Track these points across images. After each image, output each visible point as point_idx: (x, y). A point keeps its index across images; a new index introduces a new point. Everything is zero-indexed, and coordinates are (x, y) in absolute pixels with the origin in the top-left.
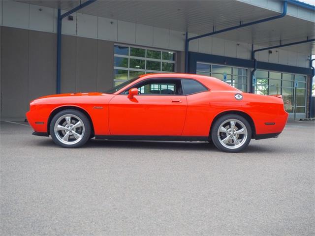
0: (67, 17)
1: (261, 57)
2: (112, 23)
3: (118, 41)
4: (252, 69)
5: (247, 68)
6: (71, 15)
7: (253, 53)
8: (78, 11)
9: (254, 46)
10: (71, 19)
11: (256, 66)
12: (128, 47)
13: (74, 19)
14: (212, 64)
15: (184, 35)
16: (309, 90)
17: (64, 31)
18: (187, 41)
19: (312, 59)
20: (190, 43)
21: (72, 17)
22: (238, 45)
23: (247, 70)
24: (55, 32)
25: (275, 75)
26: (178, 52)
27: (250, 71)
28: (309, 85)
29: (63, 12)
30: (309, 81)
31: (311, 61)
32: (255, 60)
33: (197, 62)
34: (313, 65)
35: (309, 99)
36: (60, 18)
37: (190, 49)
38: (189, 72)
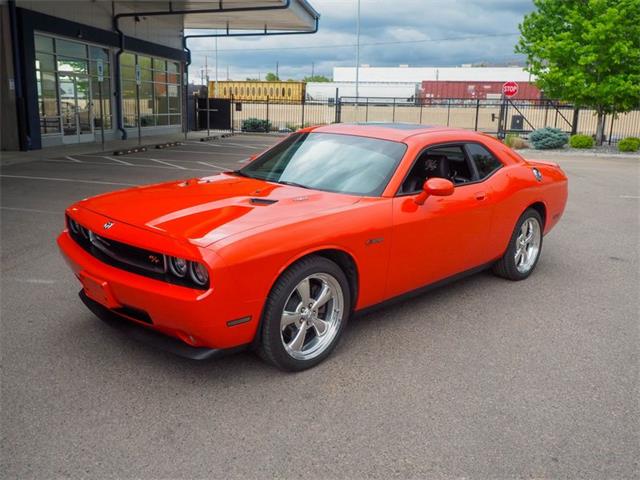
1: (127, 27)
5: (107, 48)
7: (115, 20)
9: (115, 6)
11: (123, 44)
14: (57, 37)
16: (184, 88)
19: (185, 35)
23: (107, 51)
27: (113, 53)
28: (184, 78)
30: (184, 72)
31: (184, 40)
33: (35, 32)
34: (188, 46)
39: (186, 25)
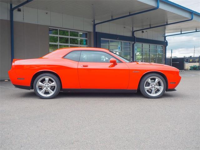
0: (17, 9)
1: (138, 35)
2: (47, 13)
3: (51, 26)
4: (133, 43)
5: (130, 42)
6: (20, 8)
7: (133, 32)
8: (24, 5)
9: (134, 28)
10: (19, 10)
11: (135, 40)
12: (57, 30)
13: (21, 11)
14: (110, 40)
15: (93, 21)
16: (164, 55)
17: (15, 19)
18: (94, 25)
19: (166, 36)
20: (97, 26)
21: (20, 9)
22: (125, 27)
23: (130, 43)
24: (9, 19)
25: (146, 46)
26: (89, 32)
27: (132, 43)
28: (164, 51)
29: (14, 6)
30: (165, 49)
31: (165, 37)
32: (134, 37)
33: (101, 39)
34: (166, 40)
35: (164, 60)
36: (12, 10)
37: (97, 30)
38: (96, 47)
39: (166, 32)
